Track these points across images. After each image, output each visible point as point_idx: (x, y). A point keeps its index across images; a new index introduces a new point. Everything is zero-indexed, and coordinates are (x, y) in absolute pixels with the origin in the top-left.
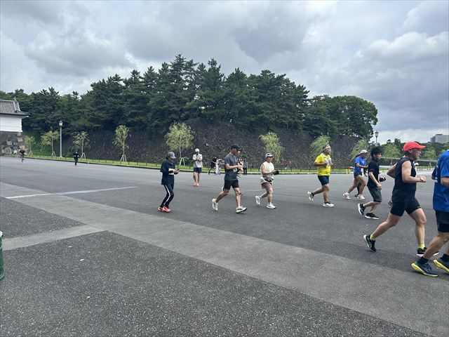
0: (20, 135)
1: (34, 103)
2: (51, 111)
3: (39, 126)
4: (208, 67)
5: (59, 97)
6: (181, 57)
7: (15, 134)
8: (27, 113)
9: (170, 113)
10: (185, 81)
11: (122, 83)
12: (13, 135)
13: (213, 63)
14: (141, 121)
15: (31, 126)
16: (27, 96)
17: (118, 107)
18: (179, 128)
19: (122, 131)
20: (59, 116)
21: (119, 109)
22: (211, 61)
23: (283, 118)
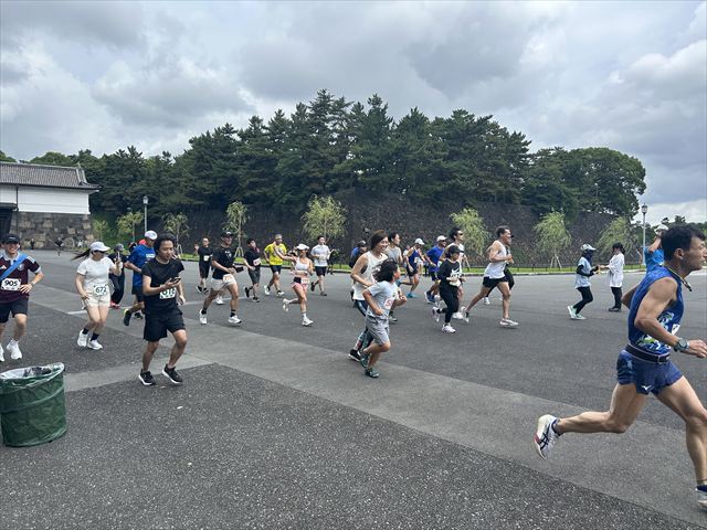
0: (86, 218)
1: (107, 170)
2: (130, 181)
3: (115, 205)
4: (367, 109)
5: (142, 160)
6: (326, 94)
7: (79, 217)
8: (96, 186)
9: (310, 181)
10: (332, 132)
11: (235, 137)
12: (76, 219)
13: (376, 101)
14: (265, 194)
15: (103, 204)
16: (96, 160)
17: (230, 173)
18: (323, 204)
19: (236, 210)
20: (142, 190)
21: (233, 176)
22: (372, 98)
23: (487, 185)
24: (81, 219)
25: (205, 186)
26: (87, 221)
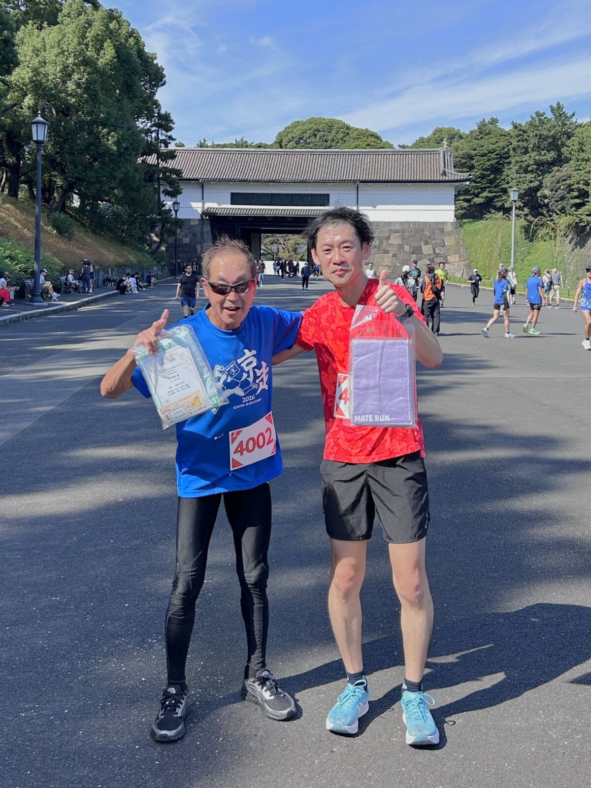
0: (449, 228)
2: (551, 164)
5: (574, 126)
7: (439, 227)
12: (435, 231)
24: (442, 230)
26: (450, 233)
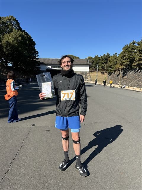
5: (110, 56)
21: (134, 57)
24: (87, 73)
25: (125, 61)
26: (88, 73)
